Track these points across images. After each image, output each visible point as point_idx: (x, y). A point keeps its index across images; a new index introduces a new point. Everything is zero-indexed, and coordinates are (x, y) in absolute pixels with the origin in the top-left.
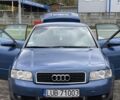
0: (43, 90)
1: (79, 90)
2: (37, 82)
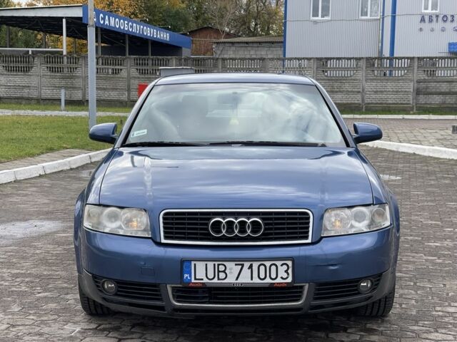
0: (184, 264)
1: (290, 263)
2: (163, 241)
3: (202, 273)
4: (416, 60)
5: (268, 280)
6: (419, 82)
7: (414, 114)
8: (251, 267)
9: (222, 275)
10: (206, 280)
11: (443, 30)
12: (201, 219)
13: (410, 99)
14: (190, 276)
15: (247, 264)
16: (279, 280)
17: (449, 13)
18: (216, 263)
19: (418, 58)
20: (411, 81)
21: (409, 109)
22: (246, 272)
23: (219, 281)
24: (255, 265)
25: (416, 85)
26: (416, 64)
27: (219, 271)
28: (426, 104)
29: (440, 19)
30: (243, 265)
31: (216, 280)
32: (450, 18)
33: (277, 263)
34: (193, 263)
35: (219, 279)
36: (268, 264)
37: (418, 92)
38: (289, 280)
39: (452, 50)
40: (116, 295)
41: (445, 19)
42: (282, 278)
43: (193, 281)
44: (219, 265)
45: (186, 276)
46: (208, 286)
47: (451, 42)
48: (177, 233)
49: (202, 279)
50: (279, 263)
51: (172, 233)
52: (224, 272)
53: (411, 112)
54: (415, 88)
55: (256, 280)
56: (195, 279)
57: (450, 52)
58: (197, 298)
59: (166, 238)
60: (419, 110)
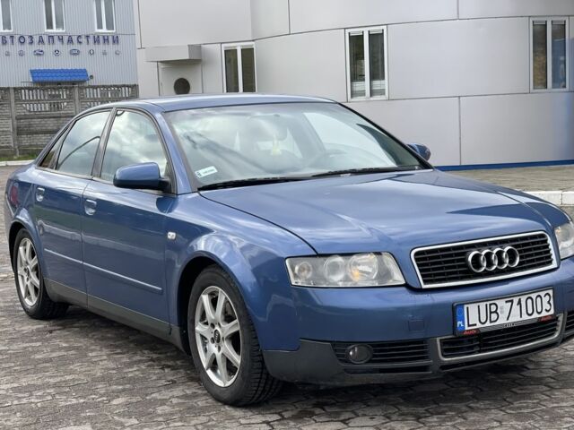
0: (456, 310)
1: (551, 292)
2: (424, 286)
3: (474, 318)
4: (12, 91)
5: (535, 315)
6: (18, 118)
7: (19, 159)
8: (519, 303)
9: (494, 316)
10: (479, 325)
11: (21, 54)
12: (457, 255)
13: (10, 140)
14: (464, 323)
15: (516, 300)
16: (544, 314)
17: (26, 33)
18: (488, 303)
19: (15, 89)
20: (9, 117)
21: (10, 153)
22: (516, 308)
23: (492, 324)
24: (523, 299)
25: (15, 123)
26: (12, 96)
27: (491, 313)
28: (31, 146)
29: (16, 40)
30: (512, 301)
31: (488, 324)
32: (28, 40)
33: (541, 294)
34: (466, 306)
35: (491, 322)
36: (534, 296)
37: (19, 132)
38: (552, 312)
39: (37, 79)
40: (370, 361)
41: (22, 40)
42: (546, 310)
43: (467, 328)
44: (490, 305)
45: (459, 323)
46: (482, 331)
47: (33, 68)
48: (435, 275)
49: (475, 325)
50: (542, 294)
51: (430, 275)
52: (496, 312)
53: (15, 157)
54: (15, 127)
55: (525, 317)
56: (469, 326)
57: (34, 82)
58: (461, 349)
59: (425, 282)
60: (23, 154)
